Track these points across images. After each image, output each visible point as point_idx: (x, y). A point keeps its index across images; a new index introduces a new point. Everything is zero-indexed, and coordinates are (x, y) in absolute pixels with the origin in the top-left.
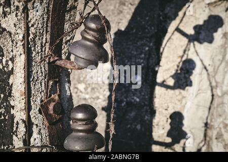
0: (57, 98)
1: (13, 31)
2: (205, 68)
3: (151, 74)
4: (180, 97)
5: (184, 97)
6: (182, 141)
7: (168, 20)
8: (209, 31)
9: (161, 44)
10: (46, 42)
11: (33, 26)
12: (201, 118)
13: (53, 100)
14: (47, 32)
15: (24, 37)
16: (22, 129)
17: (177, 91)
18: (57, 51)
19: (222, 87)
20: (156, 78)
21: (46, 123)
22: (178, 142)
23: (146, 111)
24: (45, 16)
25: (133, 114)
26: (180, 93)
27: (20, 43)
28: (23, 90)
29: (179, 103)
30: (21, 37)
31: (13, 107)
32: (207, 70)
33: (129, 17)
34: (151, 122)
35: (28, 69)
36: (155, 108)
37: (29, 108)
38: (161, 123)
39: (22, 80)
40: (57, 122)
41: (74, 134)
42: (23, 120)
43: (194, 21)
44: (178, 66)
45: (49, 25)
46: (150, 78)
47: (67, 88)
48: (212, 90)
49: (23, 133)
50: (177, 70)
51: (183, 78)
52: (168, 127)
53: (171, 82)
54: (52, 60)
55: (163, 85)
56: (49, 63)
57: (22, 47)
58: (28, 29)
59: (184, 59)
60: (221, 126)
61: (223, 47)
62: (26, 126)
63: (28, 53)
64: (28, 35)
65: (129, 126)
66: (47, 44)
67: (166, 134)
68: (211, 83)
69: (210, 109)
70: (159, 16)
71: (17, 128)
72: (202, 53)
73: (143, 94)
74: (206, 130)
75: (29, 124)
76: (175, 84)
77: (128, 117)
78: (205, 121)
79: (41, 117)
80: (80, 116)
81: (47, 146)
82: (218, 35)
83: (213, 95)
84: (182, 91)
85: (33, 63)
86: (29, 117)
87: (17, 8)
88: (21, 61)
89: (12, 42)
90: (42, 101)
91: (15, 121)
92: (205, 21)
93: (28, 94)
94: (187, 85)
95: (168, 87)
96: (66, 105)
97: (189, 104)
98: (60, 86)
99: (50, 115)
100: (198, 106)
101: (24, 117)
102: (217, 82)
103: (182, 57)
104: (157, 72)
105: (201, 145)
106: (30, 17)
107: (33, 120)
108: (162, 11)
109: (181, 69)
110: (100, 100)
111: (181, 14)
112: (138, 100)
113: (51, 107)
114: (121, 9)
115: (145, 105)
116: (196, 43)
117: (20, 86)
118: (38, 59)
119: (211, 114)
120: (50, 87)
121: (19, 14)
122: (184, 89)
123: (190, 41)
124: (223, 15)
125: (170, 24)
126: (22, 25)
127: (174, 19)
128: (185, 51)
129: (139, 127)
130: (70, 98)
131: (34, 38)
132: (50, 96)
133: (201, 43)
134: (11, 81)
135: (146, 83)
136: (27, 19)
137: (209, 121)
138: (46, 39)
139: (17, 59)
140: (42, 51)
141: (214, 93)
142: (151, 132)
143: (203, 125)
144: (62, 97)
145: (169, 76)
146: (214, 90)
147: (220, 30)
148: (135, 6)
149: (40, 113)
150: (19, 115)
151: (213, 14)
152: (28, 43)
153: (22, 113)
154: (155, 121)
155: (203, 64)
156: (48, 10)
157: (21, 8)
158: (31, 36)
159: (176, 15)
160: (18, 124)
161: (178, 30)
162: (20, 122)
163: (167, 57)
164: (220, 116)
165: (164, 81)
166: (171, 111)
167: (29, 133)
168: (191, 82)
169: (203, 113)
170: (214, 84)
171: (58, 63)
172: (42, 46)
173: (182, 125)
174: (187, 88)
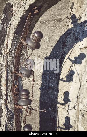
0: (17, 86)
1: (2, 63)
2: (78, 74)
3: (58, 75)
4: (68, 85)
5: (70, 85)
6: (68, 103)
7: (65, 54)
8: (80, 59)
9: (62, 64)
10: (14, 67)
11: (9, 61)
12: (76, 94)
13: (16, 87)
14: (14, 63)
15: (6, 66)
16: (4, 97)
17: (67, 83)
18: (17, 70)
19: (84, 82)
20: (60, 77)
21: (13, 95)
22: (67, 103)
23: (56, 90)
24: (13, 58)
25: (50, 91)
26: (69, 84)
27: (4, 68)
28: (5, 84)
29: (68, 88)
30: (5, 66)
31: (2, 89)
32: (79, 75)
33: (50, 51)
34: (57, 95)
35: (7, 76)
36: (59, 89)
37: (7, 90)
38: (61, 95)
39: (5, 80)
40: (17, 95)
41: (22, 99)
42: (5, 94)
43: (75, 55)
44: (68, 73)
45: (15, 61)
46: (58, 77)
47: (21, 83)
48: (80, 83)
49: (5, 98)
50: (68, 74)
51: (70, 78)
52: (63, 97)
53: (65, 79)
54: (15, 73)
55: (62, 80)
56: (14, 74)
57: (5, 69)
58: (7, 63)
59: (70, 70)
60: (83, 97)
61: (85, 66)
62: (6, 96)
63: (7, 71)
64: (7, 65)
65: (49, 96)
66: (14, 68)
67: (62, 100)
68: (80, 80)
69: (79, 90)
70: (62, 52)
71: (3, 97)
72: (77, 68)
73: (55, 83)
74: (77, 99)
75: (7, 95)
76: (67, 80)
77: (49, 92)
78: (77, 95)
79: (11, 93)
80: (23, 93)
81: (13, 103)
82: (83, 61)
83: (80, 85)
84: (69, 83)
85: (9, 74)
86: (7, 93)
87: (4, 56)
88: (4, 74)
89: (2, 67)
90: (11, 87)
91: (2, 94)
92: (79, 55)
93: (7, 85)
94: (71, 81)
95: (64, 81)
96: (20, 89)
97: (71, 88)
98: (18, 82)
99: (14, 92)
100: (75, 89)
101: (5, 93)
102: (82, 80)
103: (70, 69)
104: (60, 75)
105: (76, 105)
106: (8, 58)
107: (8, 94)
108: (63, 50)
109: (69, 74)
110: (38, 85)
111: (70, 52)
112: (53, 86)
113: (15, 90)
114: (48, 48)
115: (55, 88)
116: (75, 64)
117: (4, 82)
118: (11, 73)
119: (79, 93)
120: (14, 82)
121: (4, 58)
122: (70, 82)
123: (73, 63)
124: (85, 53)
125: (66, 55)
126: (5, 61)
127: (68, 54)
128: (71, 67)
129: (53, 96)
130: (22, 86)
131: (9, 66)
132: (15, 85)
133: (77, 64)
134: (1, 80)
135: (56, 79)
136: (7, 59)
137: (79, 95)
138: (14, 66)
139: (3, 73)
140: (12, 70)
141: (81, 84)
142: (57, 99)
143: (77, 97)
144: (19, 86)
145: (65, 76)
146: (81, 83)
147: (84, 59)
148: (53, 47)
149: (11, 91)
150: (4, 92)
151: (82, 52)
152: (7, 67)
153: (5, 91)
154: (59, 95)
155: (77, 72)
156: (14, 56)
157: (5, 56)
158: (8, 65)
159: (68, 52)
160: (3, 95)
161: (68, 58)
162: (4, 94)
163: (64, 69)
164: (83, 93)
165: (63, 79)
166: (65, 91)
167: (7, 98)
168: (73, 79)
169: (77, 92)
170: (81, 81)
171: (17, 74)
172: (12, 68)
173: (69, 96)
174: (71, 82)
